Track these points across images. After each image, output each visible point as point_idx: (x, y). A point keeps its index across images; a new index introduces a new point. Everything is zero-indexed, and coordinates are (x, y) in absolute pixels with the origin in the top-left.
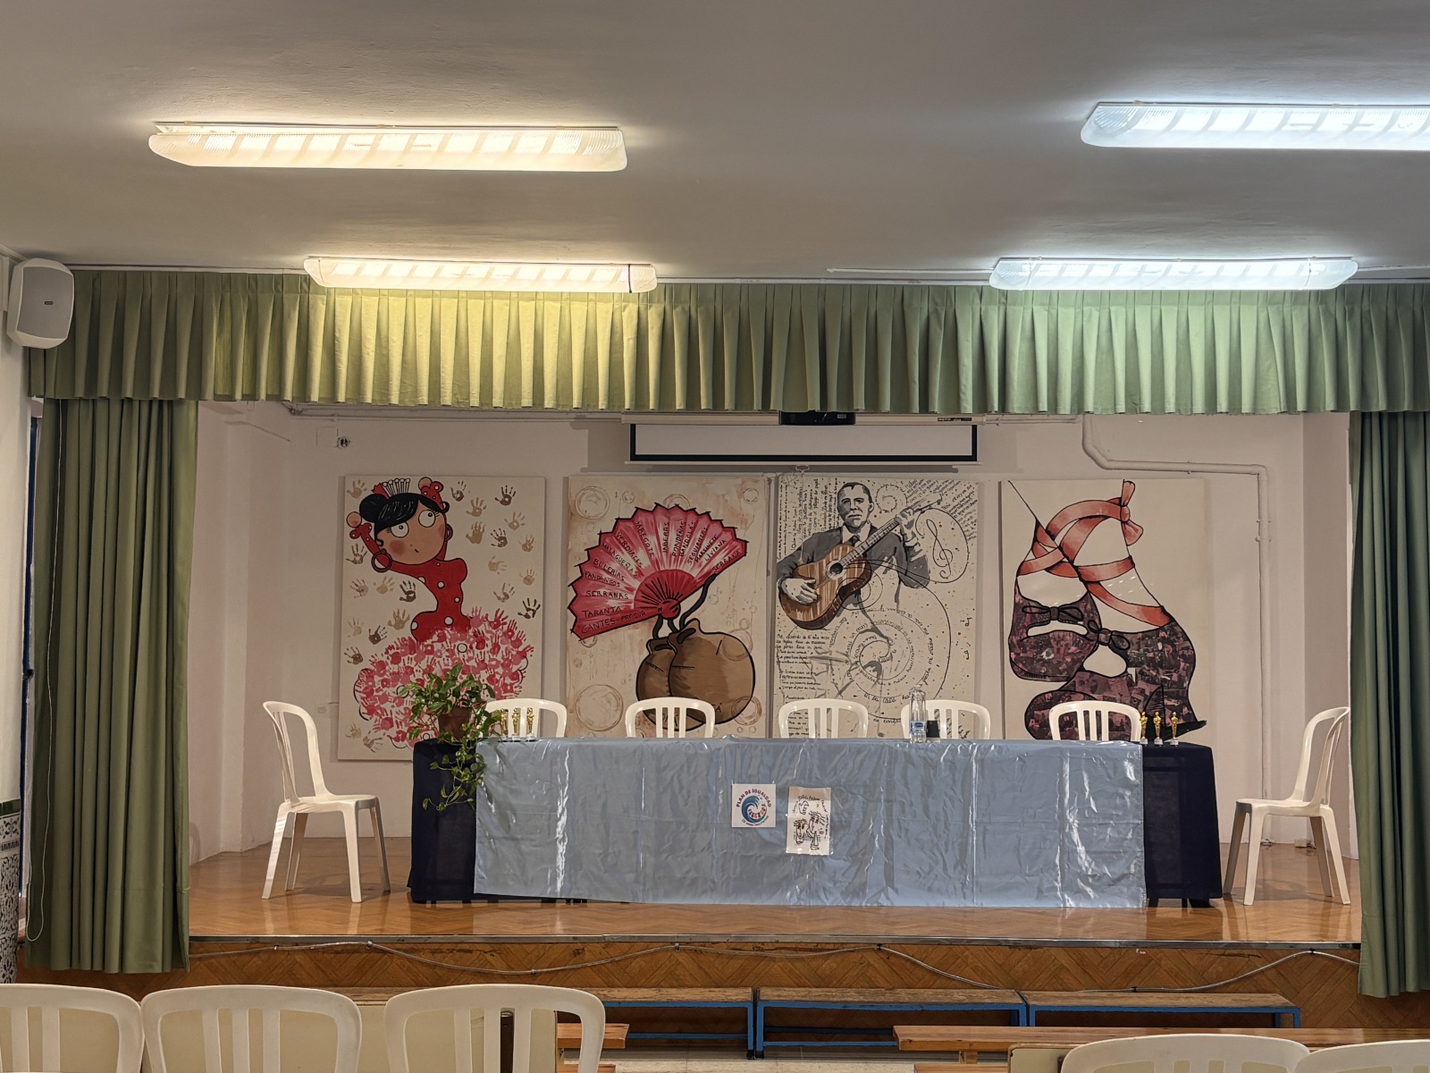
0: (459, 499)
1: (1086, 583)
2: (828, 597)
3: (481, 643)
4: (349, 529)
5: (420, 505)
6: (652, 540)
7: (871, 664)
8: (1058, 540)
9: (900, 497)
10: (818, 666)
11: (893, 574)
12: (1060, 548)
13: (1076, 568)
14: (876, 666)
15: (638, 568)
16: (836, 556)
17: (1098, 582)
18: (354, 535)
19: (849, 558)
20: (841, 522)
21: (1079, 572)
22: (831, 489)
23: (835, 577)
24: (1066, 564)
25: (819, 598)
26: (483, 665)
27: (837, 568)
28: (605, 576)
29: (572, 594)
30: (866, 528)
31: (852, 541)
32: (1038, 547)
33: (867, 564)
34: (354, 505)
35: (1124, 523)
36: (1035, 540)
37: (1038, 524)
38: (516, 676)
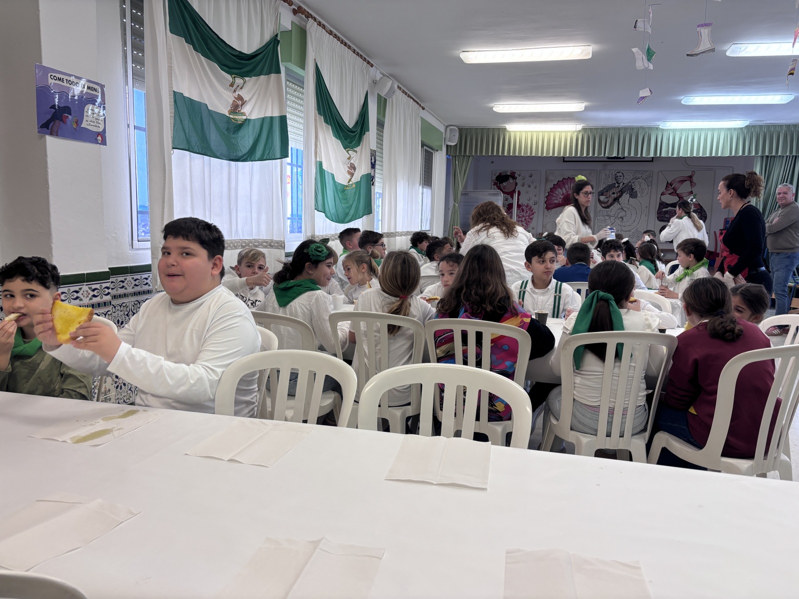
1: (679, 198)
2: (611, 201)
3: (523, 211)
4: (493, 183)
6: (567, 186)
7: (621, 217)
8: (673, 187)
9: (632, 176)
10: (607, 218)
11: (628, 195)
12: (673, 188)
13: (677, 194)
14: (622, 218)
15: (563, 193)
16: (613, 191)
17: (682, 198)
18: (494, 185)
19: (617, 191)
20: (615, 182)
21: (677, 195)
22: (613, 173)
23: (613, 196)
24: (674, 193)
25: (608, 201)
26: (523, 216)
27: (614, 193)
28: (554, 195)
29: (546, 199)
30: (622, 183)
31: (618, 187)
32: (667, 188)
33: (622, 192)
34: (494, 178)
35: (691, 182)
36: (667, 187)
37: (668, 182)
38: (531, 219)
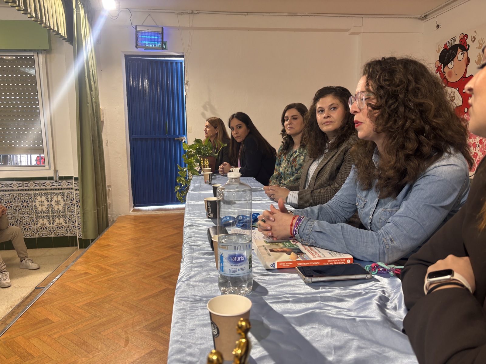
0: (473, 41)
4: (435, 69)
5: (459, 50)
18: (437, 71)
34: (438, 57)
